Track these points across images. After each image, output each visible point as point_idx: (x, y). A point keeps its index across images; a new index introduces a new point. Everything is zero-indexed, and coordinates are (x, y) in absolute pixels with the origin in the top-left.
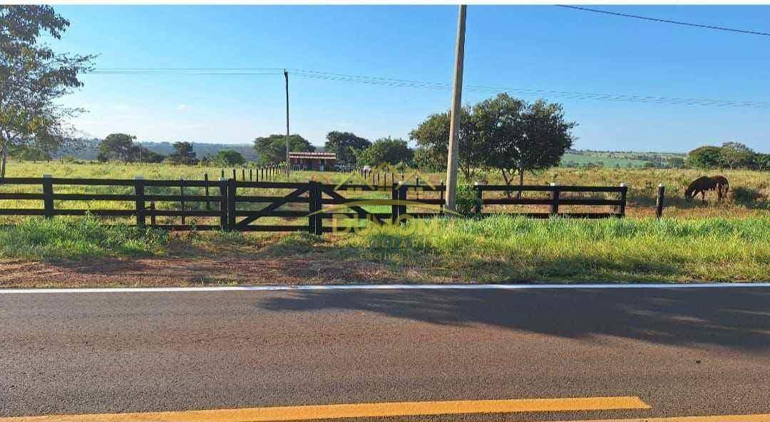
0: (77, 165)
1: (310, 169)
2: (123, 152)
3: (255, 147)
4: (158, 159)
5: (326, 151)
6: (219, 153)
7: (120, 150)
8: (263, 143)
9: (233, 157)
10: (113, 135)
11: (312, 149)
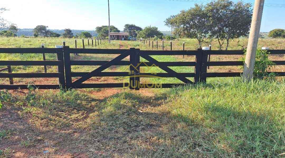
0: (26, 38)
1: (118, 39)
2: (43, 33)
3: (96, 31)
4: (58, 36)
5: (125, 32)
6: (81, 33)
7: (42, 32)
8: (99, 29)
9: (87, 35)
10: (39, 26)
11: (119, 31)
